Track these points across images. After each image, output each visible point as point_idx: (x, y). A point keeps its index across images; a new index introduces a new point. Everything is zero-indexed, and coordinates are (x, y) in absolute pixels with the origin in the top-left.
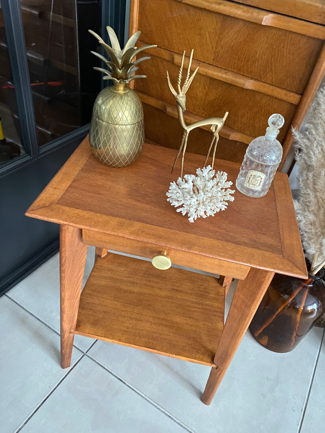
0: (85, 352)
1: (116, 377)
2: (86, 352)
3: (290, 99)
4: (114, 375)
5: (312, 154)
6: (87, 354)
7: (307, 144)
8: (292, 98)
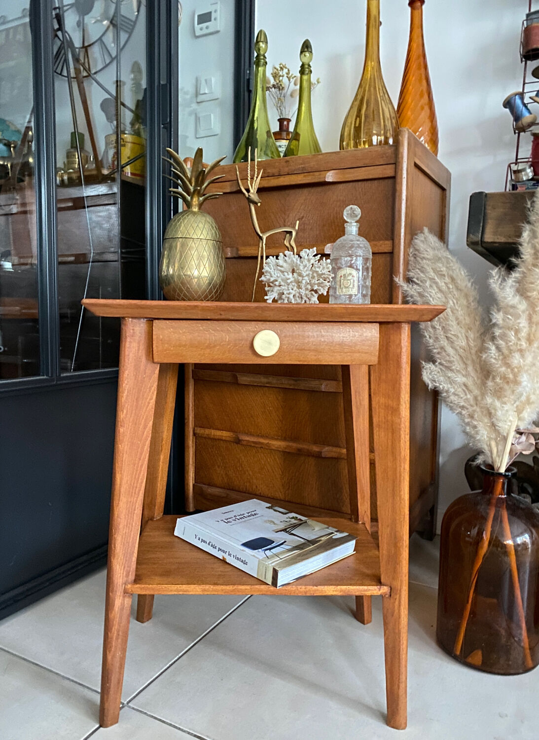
0: (125, 703)
1: (189, 733)
2: (128, 703)
3: (381, 248)
4: (184, 731)
5: (428, 296)
6: (129, 704)
7: (419, 291)
8: (383, 246)
